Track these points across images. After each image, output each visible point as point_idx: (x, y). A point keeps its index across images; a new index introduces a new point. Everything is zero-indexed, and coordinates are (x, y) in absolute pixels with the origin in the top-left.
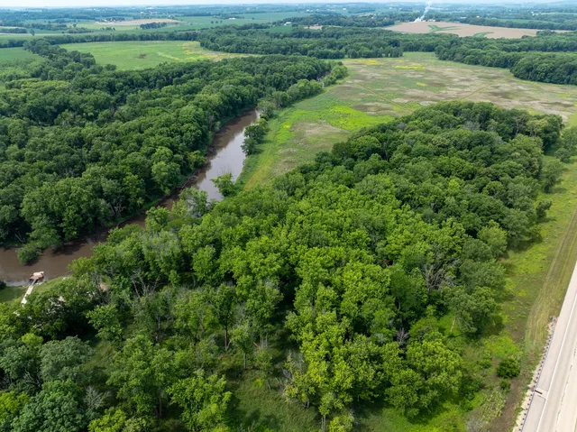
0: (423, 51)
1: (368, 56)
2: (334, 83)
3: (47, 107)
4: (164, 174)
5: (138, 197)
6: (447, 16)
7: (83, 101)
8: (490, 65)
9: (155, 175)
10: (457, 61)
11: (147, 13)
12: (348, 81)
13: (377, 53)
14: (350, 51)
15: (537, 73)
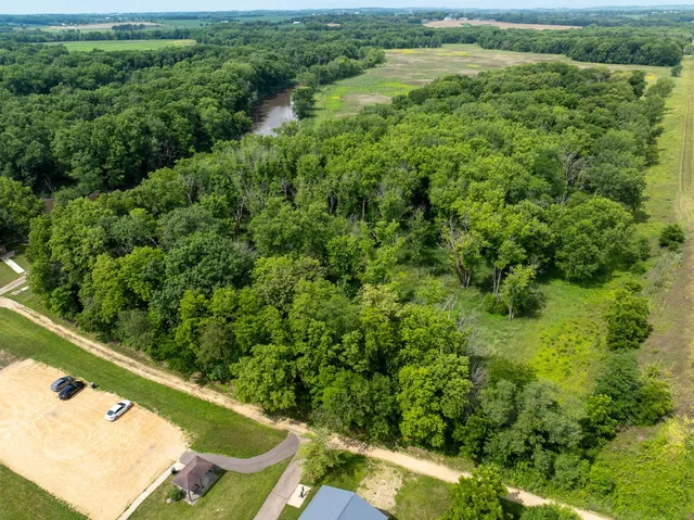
0: (463, 42)
1: (403, 46)
2: (373, 66)
3: (34, 81)
4: (217, 120)
5: (189, 145)
6: (479, 16)
7: (80, 74)
8: (543, 52)
9: (205, 122)
10: (506, 49)
11: (115, 18)
12: (387, 65)
13: (412, 43)
14: (381, 41)
15: (598, 53)
